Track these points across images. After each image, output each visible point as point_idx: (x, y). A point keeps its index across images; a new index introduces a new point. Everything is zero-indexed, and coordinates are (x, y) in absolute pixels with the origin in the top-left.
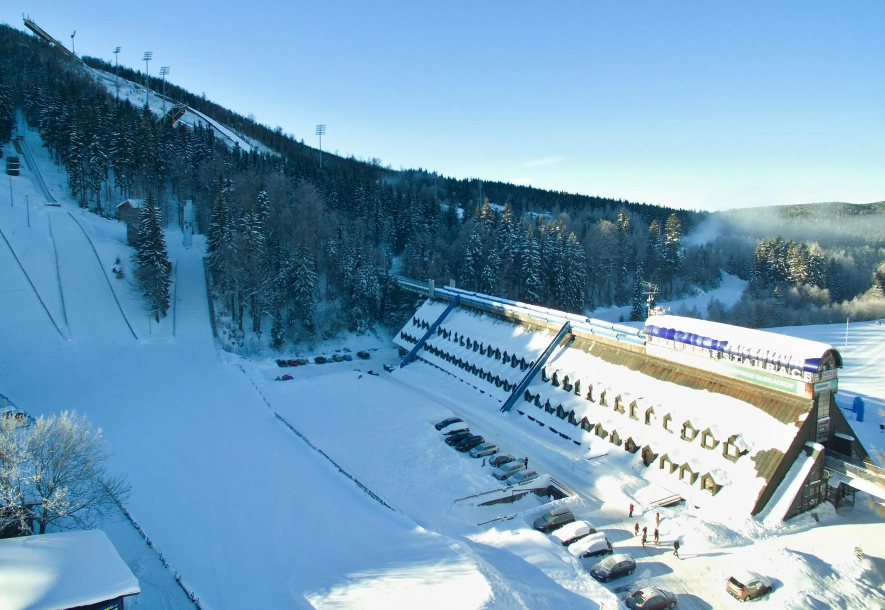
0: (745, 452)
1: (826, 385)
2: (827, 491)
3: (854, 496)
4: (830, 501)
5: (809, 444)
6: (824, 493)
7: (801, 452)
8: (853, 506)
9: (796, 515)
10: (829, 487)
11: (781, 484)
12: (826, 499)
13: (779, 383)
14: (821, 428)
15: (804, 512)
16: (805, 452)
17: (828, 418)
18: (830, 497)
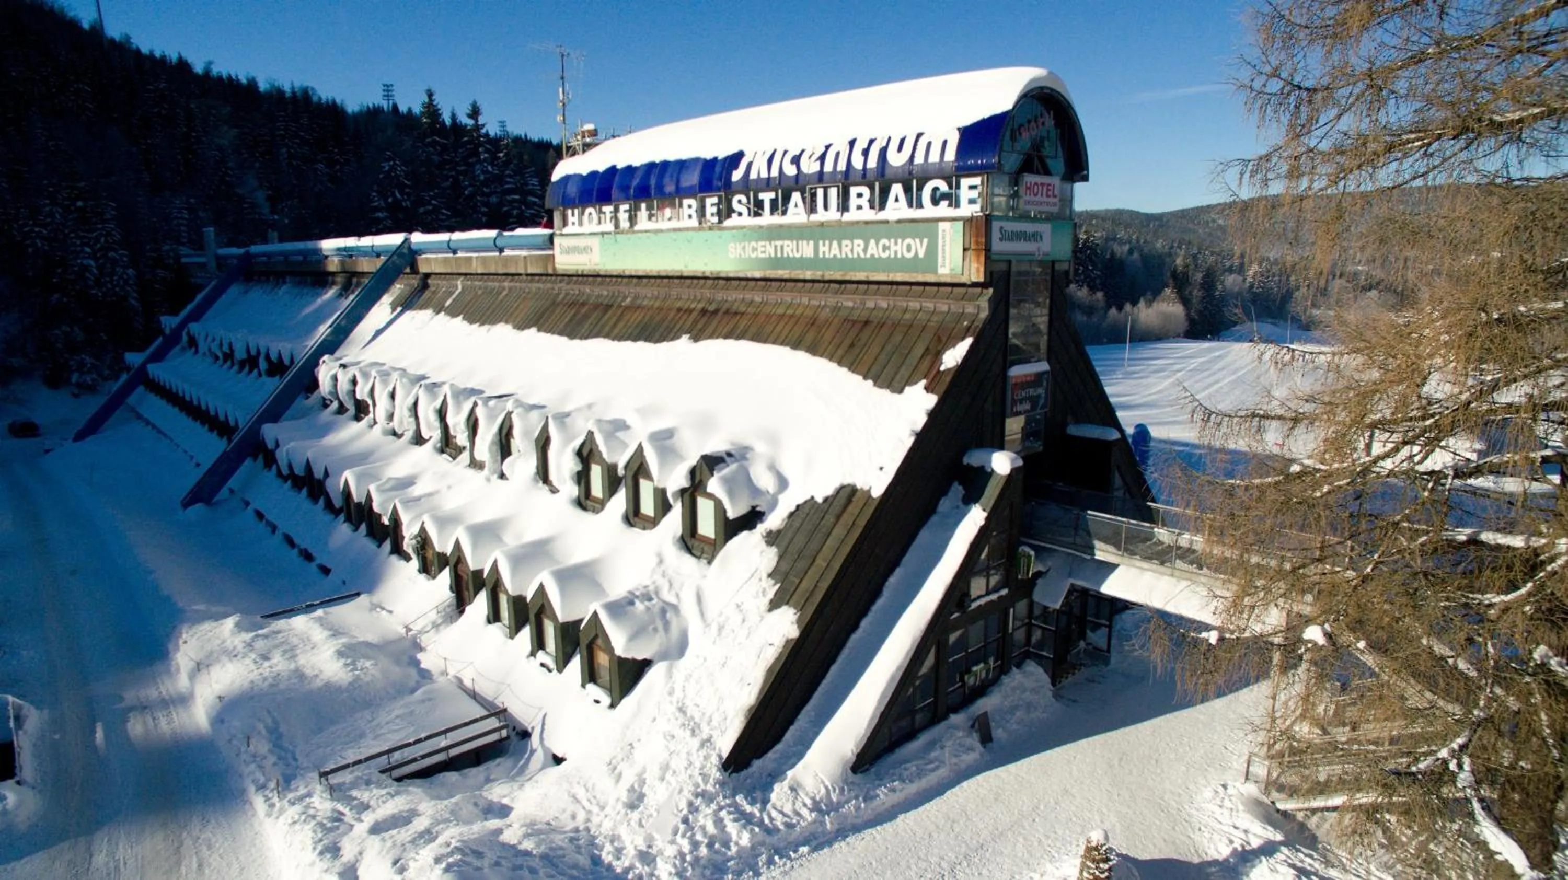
0: (751, 519)
1: (1035, 237)
2: (1030, 628)
3: (1110, 627)
4: (1039, 660)
5: (973, 459)
6: (1020, 635)
7: (944, 492)
8: (1107, 662)
9: (911, 735)
10: (1037, 612)
11: (865, 623)
12: (1027, 655)
13: (885, 248)
14: (1021, 401)
15: (945, 717)
16: (960, 488)
17: (1044, 366)
18: (1041, 645)
